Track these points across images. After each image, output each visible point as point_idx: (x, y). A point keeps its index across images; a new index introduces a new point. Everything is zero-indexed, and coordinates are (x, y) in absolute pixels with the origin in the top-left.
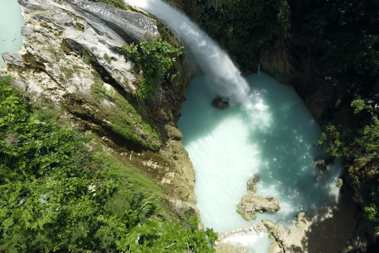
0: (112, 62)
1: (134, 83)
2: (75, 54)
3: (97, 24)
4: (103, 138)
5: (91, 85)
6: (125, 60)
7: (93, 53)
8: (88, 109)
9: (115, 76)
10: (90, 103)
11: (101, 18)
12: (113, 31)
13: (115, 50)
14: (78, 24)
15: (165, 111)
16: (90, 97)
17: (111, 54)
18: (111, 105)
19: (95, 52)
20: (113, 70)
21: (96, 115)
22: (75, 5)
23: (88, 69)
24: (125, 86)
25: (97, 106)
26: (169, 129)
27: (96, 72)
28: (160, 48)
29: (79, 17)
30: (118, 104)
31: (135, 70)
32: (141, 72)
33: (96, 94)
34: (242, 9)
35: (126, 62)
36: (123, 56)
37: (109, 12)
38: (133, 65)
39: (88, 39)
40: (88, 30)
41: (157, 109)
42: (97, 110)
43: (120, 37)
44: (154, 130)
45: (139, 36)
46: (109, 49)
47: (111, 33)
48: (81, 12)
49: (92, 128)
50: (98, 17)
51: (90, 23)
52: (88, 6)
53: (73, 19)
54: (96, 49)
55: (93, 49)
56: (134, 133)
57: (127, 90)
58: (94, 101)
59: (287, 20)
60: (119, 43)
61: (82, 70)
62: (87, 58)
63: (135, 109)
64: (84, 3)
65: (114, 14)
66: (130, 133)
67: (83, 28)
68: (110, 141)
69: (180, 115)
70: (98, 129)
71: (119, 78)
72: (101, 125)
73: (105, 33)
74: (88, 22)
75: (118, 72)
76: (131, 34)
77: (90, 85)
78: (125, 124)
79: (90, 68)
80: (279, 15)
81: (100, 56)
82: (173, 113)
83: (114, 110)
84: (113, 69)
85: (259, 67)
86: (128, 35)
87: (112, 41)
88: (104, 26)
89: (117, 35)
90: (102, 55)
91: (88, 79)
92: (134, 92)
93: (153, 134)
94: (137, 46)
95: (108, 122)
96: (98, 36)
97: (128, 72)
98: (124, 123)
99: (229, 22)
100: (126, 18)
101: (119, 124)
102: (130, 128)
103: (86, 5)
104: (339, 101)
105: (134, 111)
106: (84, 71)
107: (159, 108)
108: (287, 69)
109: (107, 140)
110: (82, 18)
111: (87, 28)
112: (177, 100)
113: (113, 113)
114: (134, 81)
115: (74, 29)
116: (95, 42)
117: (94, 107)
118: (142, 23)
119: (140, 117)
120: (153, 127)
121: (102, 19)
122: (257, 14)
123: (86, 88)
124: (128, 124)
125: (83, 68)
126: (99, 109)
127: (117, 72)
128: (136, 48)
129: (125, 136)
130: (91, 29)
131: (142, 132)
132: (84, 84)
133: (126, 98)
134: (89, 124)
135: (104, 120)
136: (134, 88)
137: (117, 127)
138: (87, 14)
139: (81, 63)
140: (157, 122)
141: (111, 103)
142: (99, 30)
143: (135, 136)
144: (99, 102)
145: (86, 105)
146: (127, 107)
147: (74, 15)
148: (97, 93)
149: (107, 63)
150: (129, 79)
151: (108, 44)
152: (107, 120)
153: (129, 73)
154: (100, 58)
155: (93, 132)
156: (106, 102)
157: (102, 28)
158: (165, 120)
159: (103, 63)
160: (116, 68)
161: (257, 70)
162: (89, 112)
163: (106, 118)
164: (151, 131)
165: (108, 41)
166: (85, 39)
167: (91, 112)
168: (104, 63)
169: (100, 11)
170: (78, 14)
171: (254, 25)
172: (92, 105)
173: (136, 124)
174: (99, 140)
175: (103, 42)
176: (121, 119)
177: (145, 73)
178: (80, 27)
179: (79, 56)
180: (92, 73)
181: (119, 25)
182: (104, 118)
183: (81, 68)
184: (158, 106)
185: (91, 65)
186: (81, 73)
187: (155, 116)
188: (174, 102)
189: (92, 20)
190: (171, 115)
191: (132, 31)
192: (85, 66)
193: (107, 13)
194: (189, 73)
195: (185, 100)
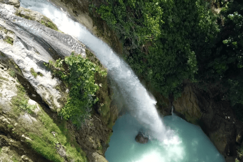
0: (39, 77)
1: (59, 101)
2: (2, 66)
3: (26, 38)
4: (23, 157)
5: (12, 97)
6: (51, 77)
7: (19, 65)
8: (5, 122)
9: (40, 91)
10: (8, 115)
11: (30, 32)
12: (41, 47)
13: (41, 64)
14: (8, 37)
15: (93, 139)
16: (9, 109)
17: (37, 69)
18: (32, 120)
19: (21, 65)
20: (39, 86)
21: (14, 129)
22: (7, 19)
23: (13, 82)
24: (50, 103)
25: (16, 119)
26: (96, 157)
27: (22, 87)
28: (84, 63)
29: (10, 31)
30: (41, 121)
31: (61, 88)
32: (67, 90)
33: (16, 107)
34: (159, 56)
35: (53, 78)
36: (50, 72)
37: (39, 29)
38: (59, 82)
39: (16, 52)
40: (16, 43)
41: (86, 136)
42: (16, 124)
43: (47, 52)
44: (79, 154)
45: (65, 53)
46: (36, 64)
47: (39, 48)
48: (12, 26)
49: (10, 144)
50: (28, 32)
51: (19, 37)
52: (20, 21)
53: (3, 33)
54: (23, 62)
55: (19, 61)
56: (56, 153)
57: (51, 107)
58: (13, 113)
59: (195, 65)
60: (47, 58)
61: (5, 81)
62: (13, 71)
63: (60, 129)
64: (15, 19)
65: (44, 31)
66: (52, 153)
67: (12, 42)
68: (30, 160)
69: (107, 146)
70: (17, 146)
71: (44, 94)
72: (20, 141)
73: (34, 48)
74: (18, 36)
75: (44, 88)
76: (58, 50)
77: (10, 96)
78: (47, 143)
79: (16, 81)
80: (189, 61)
81: (25, 69)
82: (101, 143)
83: (35, 126)
84: (38, 84)
85: (173, 109)
86: (55, 51)
87: (39, 55)
88: (33, 41)
89: (45, 51)
90: (28, 69)
91: (10, 91)
92: (58, 110)
93: (78, 158)
94: (63, 60)
95: (27, 138)
96: (26, 50)
97: (53, 88)
98: (45, 141)
99: (149, 66)
100: (55, 36)
101: (39, 142)
102: (52, 147)
103: (18, 20)
104: (239, 136)
105: (59, 131)
106: (8, 82)
107: (88, 136)
108: (195, 111)
109: (26, 159)
110: (12, 32)
111: (16, 42)
112: (105, 131)
113: (34, 129)
114: (58, 98)
115: (4, 42)
116: (23, 56)
117: (13, 120)
118: (70, 43)
119: (65, 139)
120: (78, 151)
121: (31, 34)
122: (171, 63)
123: (5, 99)
124: (50, 142)
125: (7, 80)
126: (18, 122)
127: (42, 88)
128: (62, 63)
129: (46, 155)
130: (20, 43)
131: (65, 153)
132: (4, 94)
133: (51, 117)
134: (7, 139)
135: (23, 136)
136: (58, 105)
137: (36, 144)
138: (18, 28)
139: (6, 75)
140: (86, 149)
141: (32, 118)
142: (28, 44)
143: (58, 156)
144: (19, 115)
145: (3, 117)
146: (51, 125)
147: (5, 28)
148: (18, 105)
149: (32, 78)
150: (54, 95)
151: (35, 58)
152: (26, 135)
153: (54, 90)
154: (25, 72)
155: (11, 149)
156: (27, 117)
157: (31, 42)
158: (93, 148)
159: (28, 76)
160: (42, 83)
161: (171, 111)
162: (6, 125)
163: (26, 133)
164: (76, 154)
165: (35, 56)
166: (12, 52)
167: (8, 126)
168: (30, 77)
169: (31, 27)
170: (9, 28)
171: (169, 72)
172: (10, 117)
173: (59, 144)
174: (18, 158)
175: (30, 56)
176: (42, 136)
177: (71, 92)
178: (9, 40)
179: (5, 69)
180: (17, 86)
181: (47, 40)
182: (23, 133)
183: (4, 79)
184: (87, 134)
185: (16, 78)
186: (3, 83)
187: (84, 143)
188: (102, 132)
189: (21, 34)
190: (99, 144)
191: (60, 48)
192: (11, 78)
193: (37, 29)
194: (116, 110)
195: (112, 131)
